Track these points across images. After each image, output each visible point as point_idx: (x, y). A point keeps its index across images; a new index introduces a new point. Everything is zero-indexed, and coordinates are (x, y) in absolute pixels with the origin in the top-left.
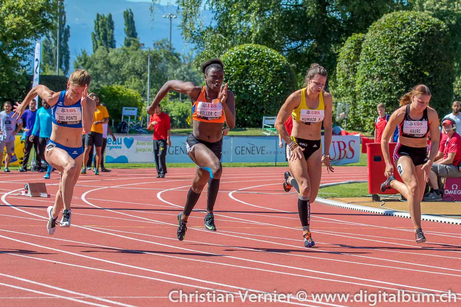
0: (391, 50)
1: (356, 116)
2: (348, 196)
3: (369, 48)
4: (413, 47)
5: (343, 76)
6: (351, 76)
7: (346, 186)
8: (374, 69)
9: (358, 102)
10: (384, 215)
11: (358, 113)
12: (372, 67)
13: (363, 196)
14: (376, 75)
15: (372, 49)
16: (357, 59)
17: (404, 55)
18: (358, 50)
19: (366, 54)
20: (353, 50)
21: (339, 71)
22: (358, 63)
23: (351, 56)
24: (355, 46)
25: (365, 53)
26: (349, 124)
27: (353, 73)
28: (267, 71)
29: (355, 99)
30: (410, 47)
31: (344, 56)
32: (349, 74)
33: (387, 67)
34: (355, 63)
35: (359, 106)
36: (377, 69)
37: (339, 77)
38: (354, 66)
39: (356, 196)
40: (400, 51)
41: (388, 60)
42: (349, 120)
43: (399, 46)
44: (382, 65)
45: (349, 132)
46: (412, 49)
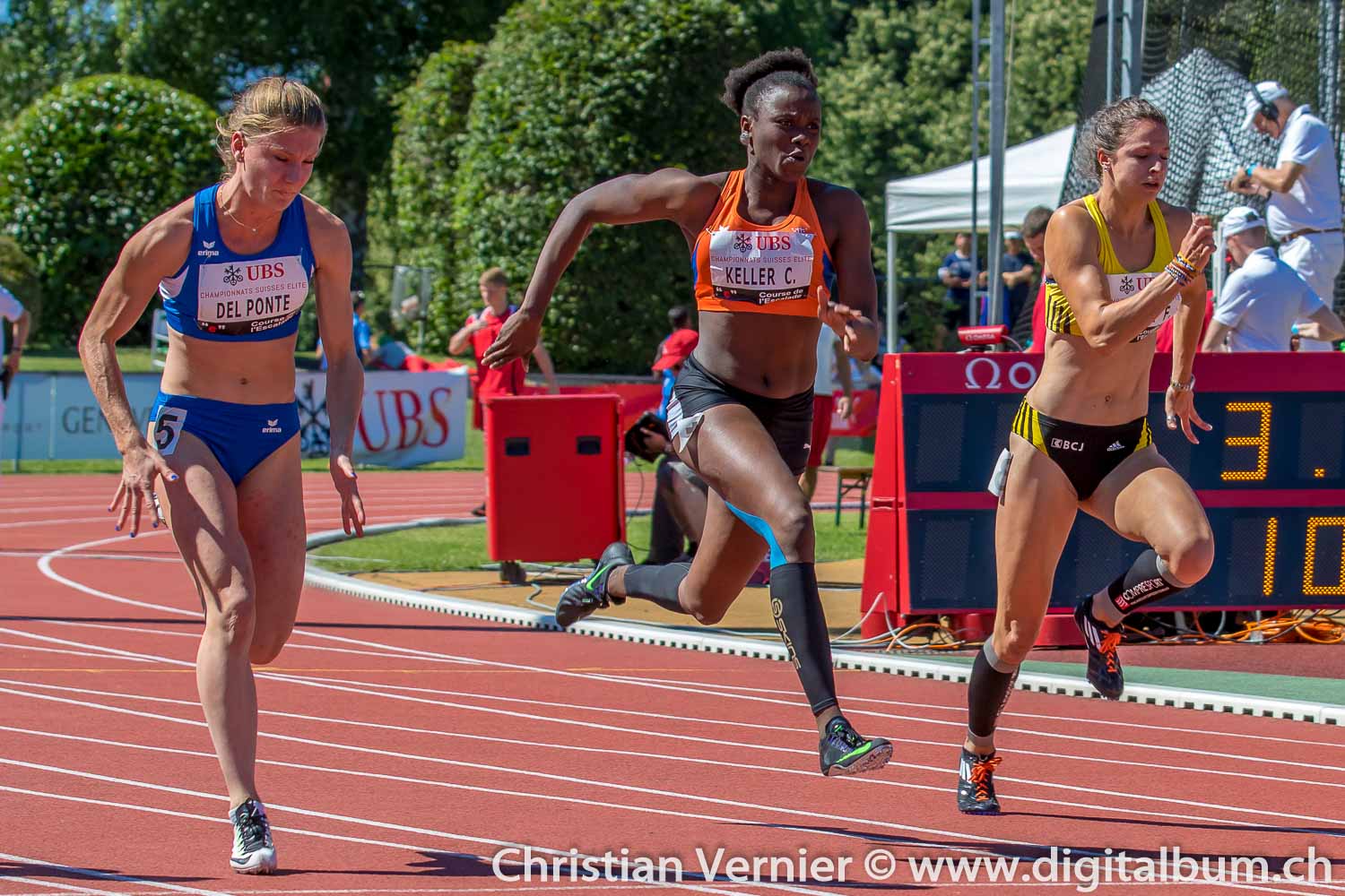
0: (570, 96)
1: (455, 307)
2: (425, 569)
3: (499, 90)
4: (639, 87)
5: (414, 181)
6: (438, 178)
7: (420, 536)
8: (513, 159)
9: (462, 264)
10: (538, 629)
11: (461, 301)
12: (505, 150)
13: (472, 568)
14: (520, 178)
15: (506, 93)
16: (460, 126)
17: (611, 114)
18: (462, 96)
19: (490, 111)
20: (446, 96)
21: (403, 161)
22: (461, 137)
23: (439, 117)
24: (454, 82)
25: (483, 106)
26: (433, 334)
27: (447, 171)
28: (166, 163)
29: (451, 256)
30: (630, 88)
31: (418, 115)
32: (432, 175)
33: (557, 152)
34: (452, 139)
35: (464, 276)
36: (524, 159)
37: (401, 184)
38: (450, 148)
39: (448, 569)
40: (599, 100)
41: (558, 130)
42: (433, 322)
43: (594, 83)
44: (540, 144)
45: (430, 359)
46: (637, 95)
